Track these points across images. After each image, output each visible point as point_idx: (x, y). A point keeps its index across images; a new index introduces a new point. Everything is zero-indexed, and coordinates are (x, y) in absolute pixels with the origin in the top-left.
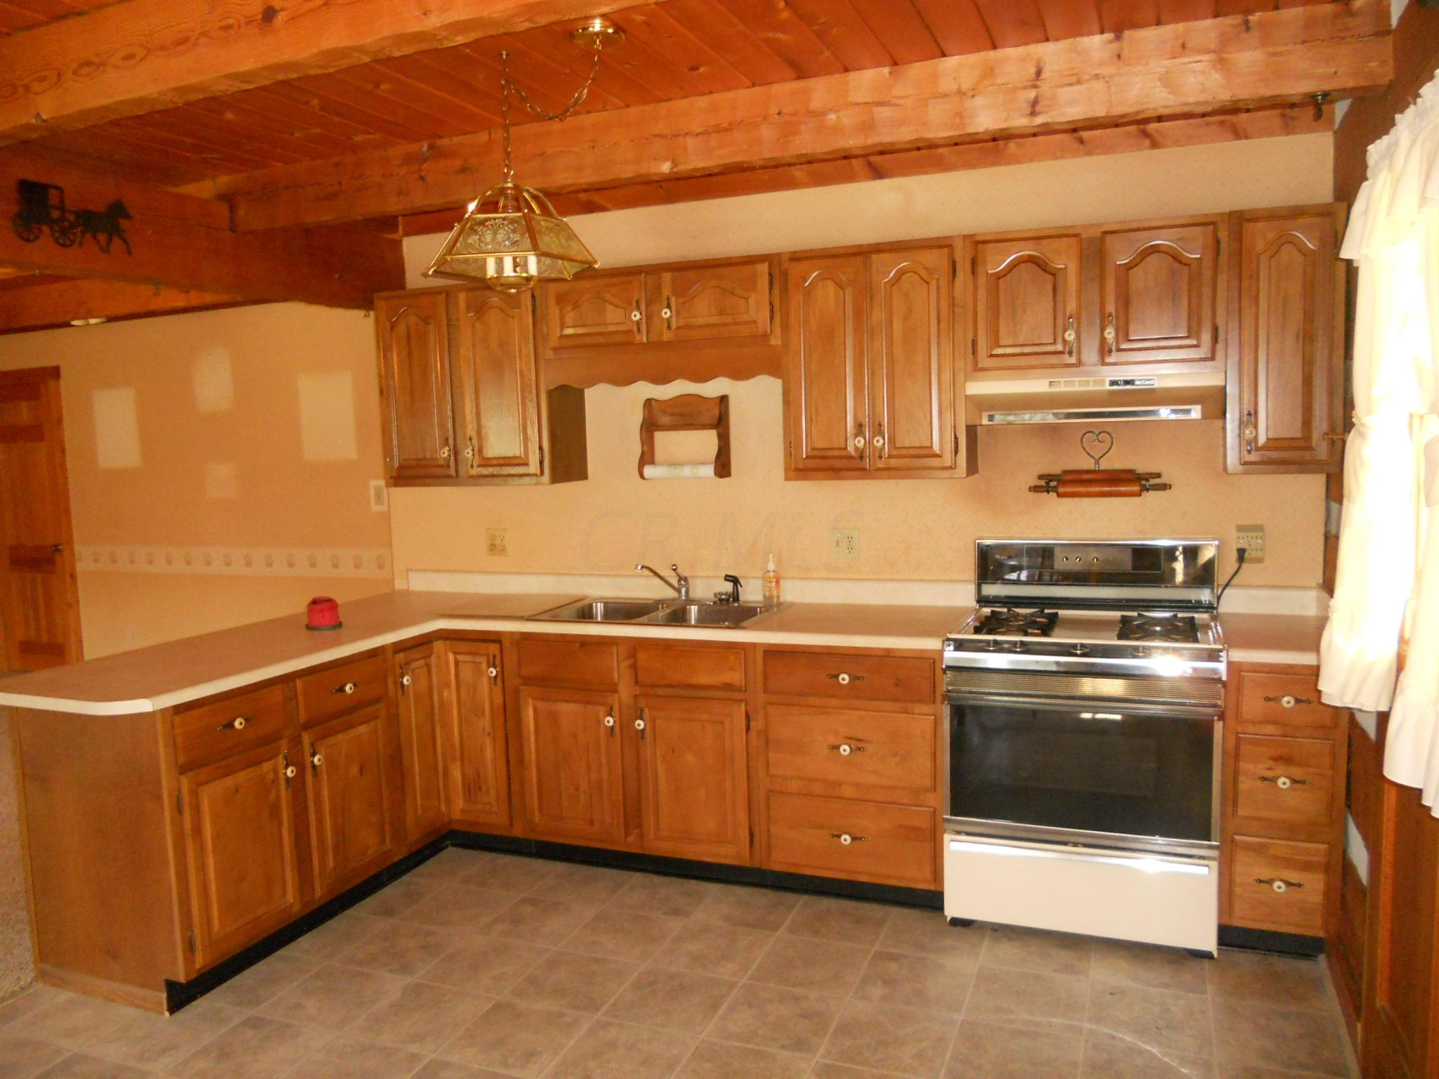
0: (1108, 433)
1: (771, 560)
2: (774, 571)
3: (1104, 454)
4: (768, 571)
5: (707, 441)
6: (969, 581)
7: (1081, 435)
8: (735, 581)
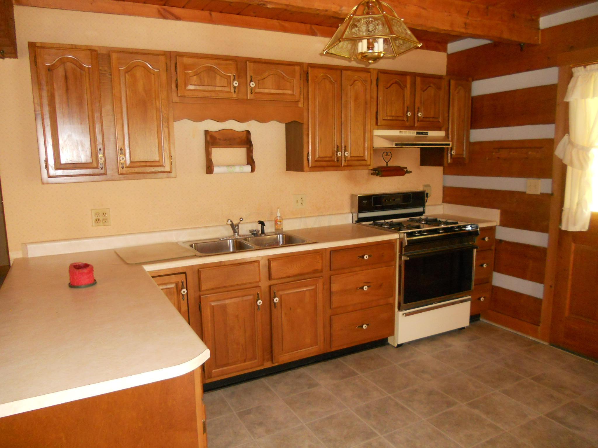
0: (391, 153)
1: (278, 211)
2: (280, 217)
3: (389, 160)
4: (277, 217)
5: (241, 152)
6: (349, 213)
7: (383, 153)
8: (262, 223)
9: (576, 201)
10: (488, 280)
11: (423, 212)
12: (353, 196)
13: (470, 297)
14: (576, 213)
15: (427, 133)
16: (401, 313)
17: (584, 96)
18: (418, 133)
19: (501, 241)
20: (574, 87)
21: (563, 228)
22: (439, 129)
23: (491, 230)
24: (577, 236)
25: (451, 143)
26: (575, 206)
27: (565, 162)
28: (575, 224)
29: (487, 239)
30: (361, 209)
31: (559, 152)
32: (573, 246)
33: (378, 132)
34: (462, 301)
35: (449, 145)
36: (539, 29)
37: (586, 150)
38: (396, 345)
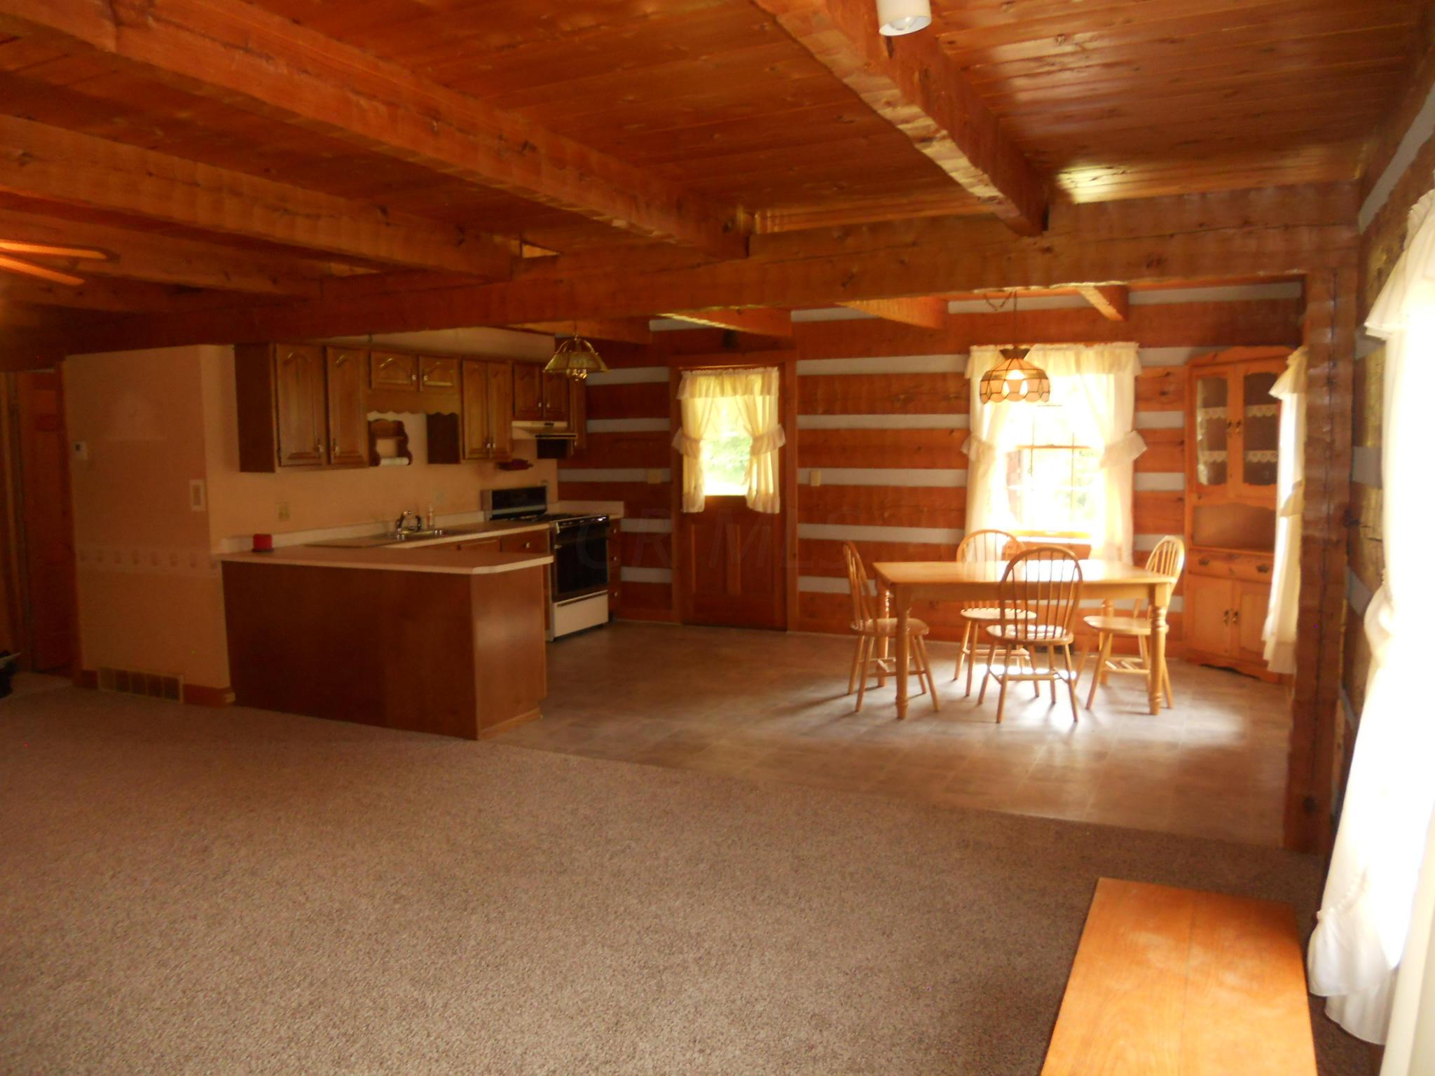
2: (431, 514)
8: (419, 519)
9: (693, 486)
10: (616, 575)
11: (545, 510)
12: (482, 493)
13: (606, 591)
14: (694, 495)
15: (552, 424)
16: (556, 604)
17: (693, 396)
18: (546, 424)
19: (626, 534)
20: (684, 387)
21: (685, 511)
22: (562, 420)
23: (617, 522)
24: (696, 517)
25: (577, 434)
26: (692, 490)
27: (682, 451)
28: (693, 506)
29: (615, 531)
30: (495, 506)
31: (675, 443)
32: (693, 527)
33: (516, 424)
34: (600, 595)
35: (574, 436)
36: (649, 331)
37: (697, 441)
38: (552, 640)
